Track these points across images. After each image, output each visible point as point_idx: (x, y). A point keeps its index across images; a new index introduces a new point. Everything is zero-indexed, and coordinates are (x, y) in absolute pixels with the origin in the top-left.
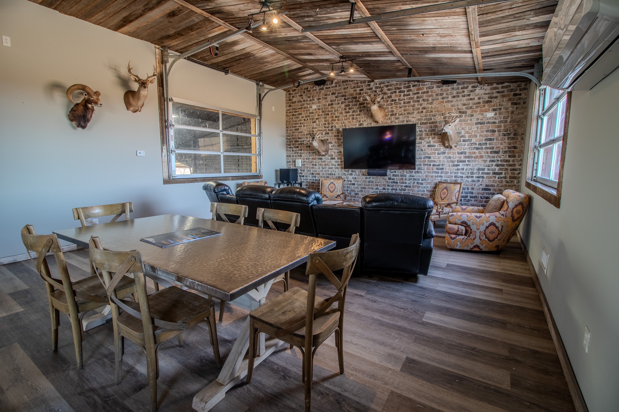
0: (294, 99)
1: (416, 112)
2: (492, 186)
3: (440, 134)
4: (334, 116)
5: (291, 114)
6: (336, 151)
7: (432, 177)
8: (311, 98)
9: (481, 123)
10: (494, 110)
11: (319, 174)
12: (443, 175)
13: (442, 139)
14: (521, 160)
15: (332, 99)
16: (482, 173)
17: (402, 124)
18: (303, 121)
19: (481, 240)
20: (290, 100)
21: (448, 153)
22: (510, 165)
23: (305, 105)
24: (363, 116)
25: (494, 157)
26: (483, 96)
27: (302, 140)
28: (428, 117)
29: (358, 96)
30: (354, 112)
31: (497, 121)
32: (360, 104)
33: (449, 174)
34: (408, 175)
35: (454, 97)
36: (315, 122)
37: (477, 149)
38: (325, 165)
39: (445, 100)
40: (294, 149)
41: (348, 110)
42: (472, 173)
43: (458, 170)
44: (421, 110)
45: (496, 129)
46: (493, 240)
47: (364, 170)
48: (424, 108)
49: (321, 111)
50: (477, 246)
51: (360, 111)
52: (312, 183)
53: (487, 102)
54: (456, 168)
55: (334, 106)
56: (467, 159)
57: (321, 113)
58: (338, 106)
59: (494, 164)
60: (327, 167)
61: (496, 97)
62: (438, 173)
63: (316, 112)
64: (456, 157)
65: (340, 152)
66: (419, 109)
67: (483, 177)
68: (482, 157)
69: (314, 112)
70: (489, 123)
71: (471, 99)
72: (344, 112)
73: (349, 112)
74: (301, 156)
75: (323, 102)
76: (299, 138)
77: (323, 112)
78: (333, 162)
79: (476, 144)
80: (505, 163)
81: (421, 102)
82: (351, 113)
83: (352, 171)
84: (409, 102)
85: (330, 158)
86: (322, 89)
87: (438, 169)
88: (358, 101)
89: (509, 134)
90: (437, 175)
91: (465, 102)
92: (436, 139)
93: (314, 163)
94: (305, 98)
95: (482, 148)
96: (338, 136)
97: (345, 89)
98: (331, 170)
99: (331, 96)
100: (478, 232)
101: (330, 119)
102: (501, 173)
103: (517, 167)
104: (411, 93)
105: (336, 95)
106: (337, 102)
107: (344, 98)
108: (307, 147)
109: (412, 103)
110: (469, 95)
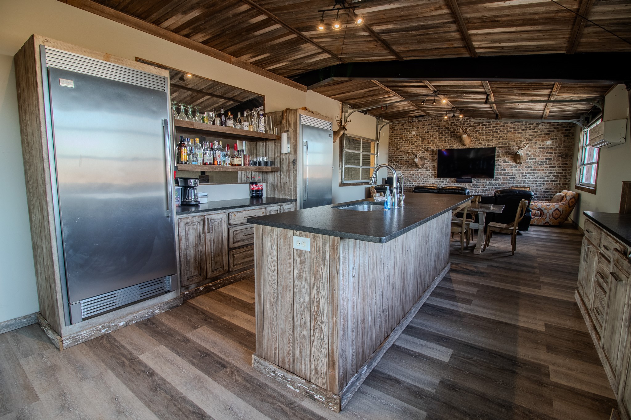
0: (396, 128)
1: (494, 139)
2: (550, 189)
3: (513, 155)
4: (430, 140)
5: (393, 138)
6: (431, 165)
7: (506, 183)
8: (411, 127)
9: (542, 148)
10: (552, 139)
11: (415, 181)
12: (514, 182)
13: (514, 157)
14: (571, 172)
15: (428, 128)
16: (543, 181)
17: (484, 147)
18: (403, 143)
19: (550, 218)
20: (393, 128)
21: (519, 167)
22: (563, 176)
23: (406, 132)
24: (453, 141)
25: (552, 170)
26: (544, 130)
27: (402, 156)
28: (504, 143)
29: (449, 127)
30: (446, 137)
31: (554, 147)
32: (451, 133)
33: (519, 181)
34: (488, 182)
35: (523, 130)
36: (413, 144)
37: (540, 165)
38: (421, 175)
39: (517, 132)
40: (395, 163)
41: (441, 136)
42: (536, 181)
43: (526, 178)
44: (498, 138)
45: (553, 152)
46: (557, 219)
47: (453, 179)
48: (501, 137)
49: (419, 136)
50: (547, 222)
51: (451, 137)
52: (409, 188)
53: (547, 134)
54: (524, 177)
55: (430, 133)
56: (532, 172)
57: (419, 138)
58: (433, 133)
59: (552, 175)
60: (423, 176)
61: (553, 131)
62: (511, 181)
63: (415, 137)
64: (525, 170)
65: (434, 166)
66: (497, 137)
67: (544, 184)
68: (543, 170)
69: (413, 137)
70: (548, 148)
71: (535, 132)
72: (437, 137)
73: (442, 138)
74: (401, 168)
75: (421, 130)
76: (399, 155)
77: (420, 137)
78: (428, 172)
79: (539, 161)
80: (559, 174)
81: (498, 133)
82: (443, 139)
83: (443, 180)
84: (490, 132)
85: (425, 170)
86: (421, 121)
87: (510, 178)
88: (450, 130)
89: (562, 155)
90: (510, 182)
91: (531, 133)
92: (510, 158)
93: (412, 174)
94: (405, 126)
95: (543, 164)
96: (432, 154)
97: (439, 121)
98: (426, 178)
99: (427, 126)
100: (548, 214)
101: (426, 143)
102: (557, 181)
103: (568, 177)
104: (491, 126)
105: (432, 125)
106: (432, 130)
107: (438, 128)
108: (406, 162)
109: (492, 133)
110: (534, 129)
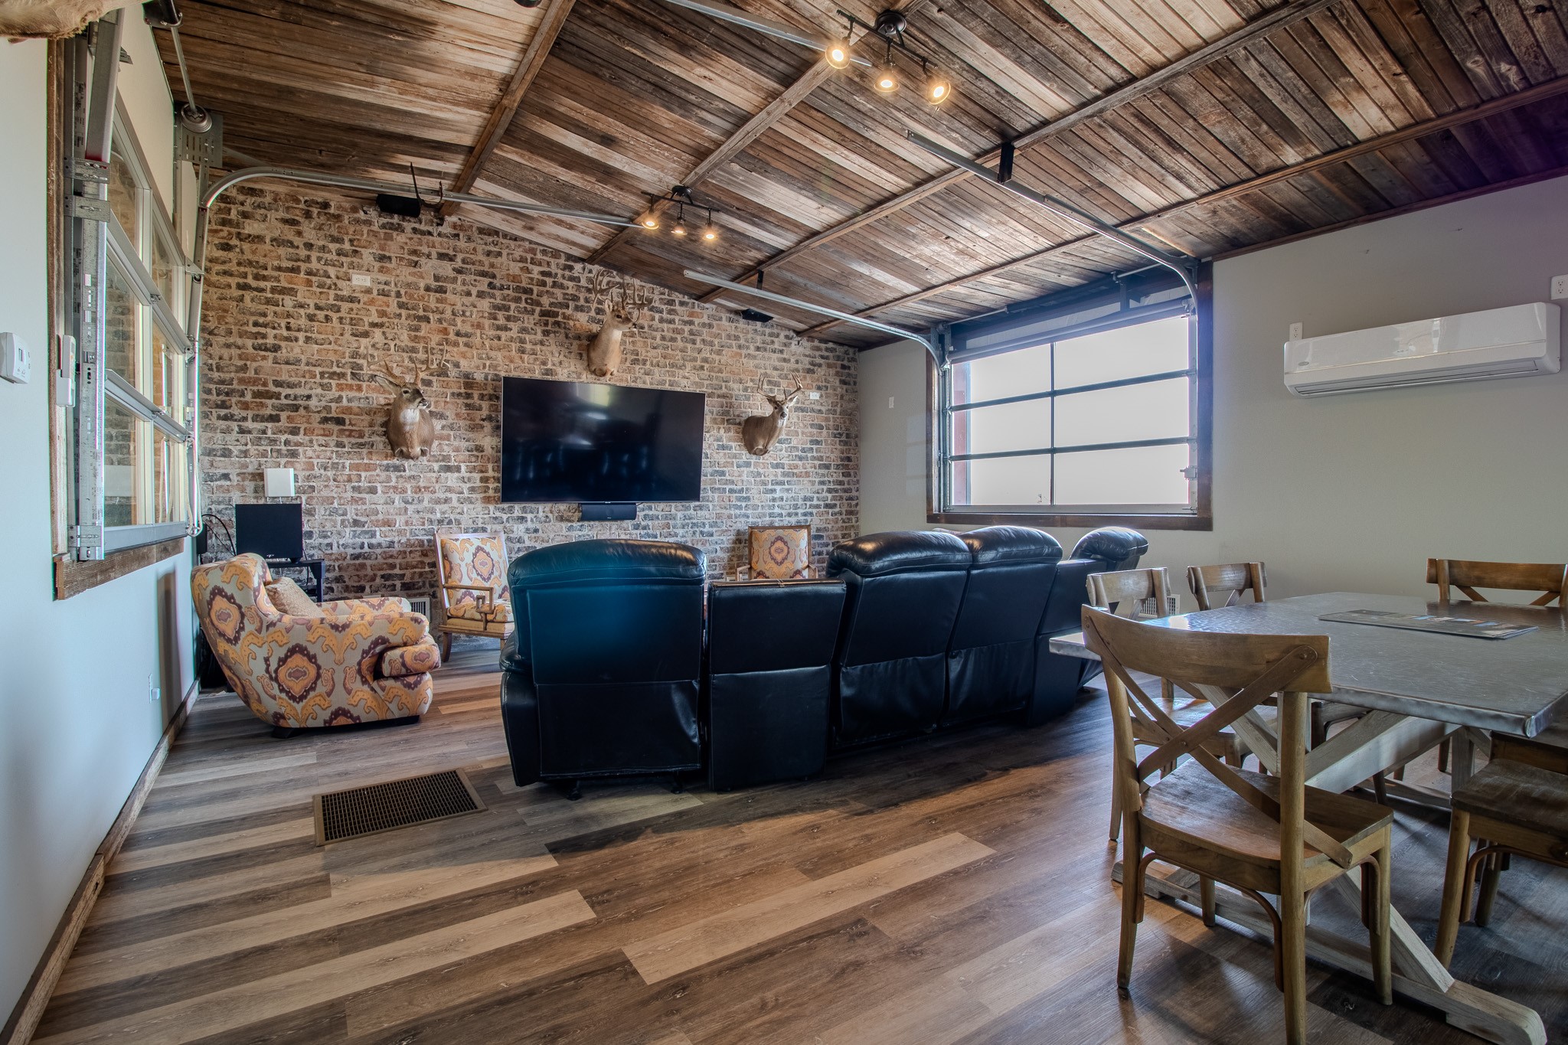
0: (251, 228)
1: (689, 365)
2: (826, 529)
3: (739, 424)
4: (451, 330)
5: (233, 281)
6: (464, 444)
7: (730, 517)
8: (347, 246)
9: (803, 411)
10: (819, 388)
11: (388, 523)
12: (749, 512)
13: (744, 432)
14: (858, 481)
15: (441, 272)
16: (811, 506)
17: (659, 387)
18: (303, 322)
20: (224, 222)
21: (756, 465)
22: (845, 491)
23: (314, 265)
24: (554, 348)
25: (823, 475)
26: (802, 358)
27: (299, 391)
28: (715, 382)
29: (535, 289)
30: (524, 330)
31: (823, 409)
32: (543, 314)
33: (760, 510)
34: (680, 515)
35: (758, 349)
36: (366, 334)
37: (801, 458)
38: (418, 490)
39: (744, 352)
40: (249, 424)
41: (502, 321)
42: (796, 507)
43: (774, 500)
44: (699, 363)
45: (823, 424)
47: (562, 507)
48: (705, 360)
49: (393, 302)
51: (546, 333)
52: (356, 557)
53: (809, 371)
54: (769, 496)
55: (449, 296)
56: (786, 479)
57: (393, 308)
58: (467, 300)
59: (825, 487)
60: (427, 496)
61: (820, 365)
62: (740, 508)
63: (372, 302)
64: (771, 474)
65: (479, 449)
66: (695, 360)
67: (811, 514)
68: (807, 474)
69: (364, 298)
70: (813, 410)
71: (785, 360)
72: (487, 323)
73: (506, 329)
74: (294, 454)
75: (402, 272)
76: (277, 384)
77: (401, 306)
78: (452, 479)
79: (796, 448)
80: (839, 487)
81: (699, 345)
82: (514, 333)
83: (524, 510)
84: (673, 340)
85: (436, 466)
86: (399, 229)
87: (739, 499)
88: (539, 304)
89: (841, 435)
90: (738, 512)
91: (777, 363)
92: (732, 434)
93: (364, 484)
94: (309, 233)
95: (806, 458)
96: (469, 396)
97: (488, 254)
98: (445, 507)
99: (434, 262)
101: (436, 338)
102: (835, 506)
103: (854, 494)
104: (677, 318)
105: (458, 263)
106: (459, 287)
107: (487, 280)
108: (325, 420)
109: (680, 344)
110: (781, 352)
